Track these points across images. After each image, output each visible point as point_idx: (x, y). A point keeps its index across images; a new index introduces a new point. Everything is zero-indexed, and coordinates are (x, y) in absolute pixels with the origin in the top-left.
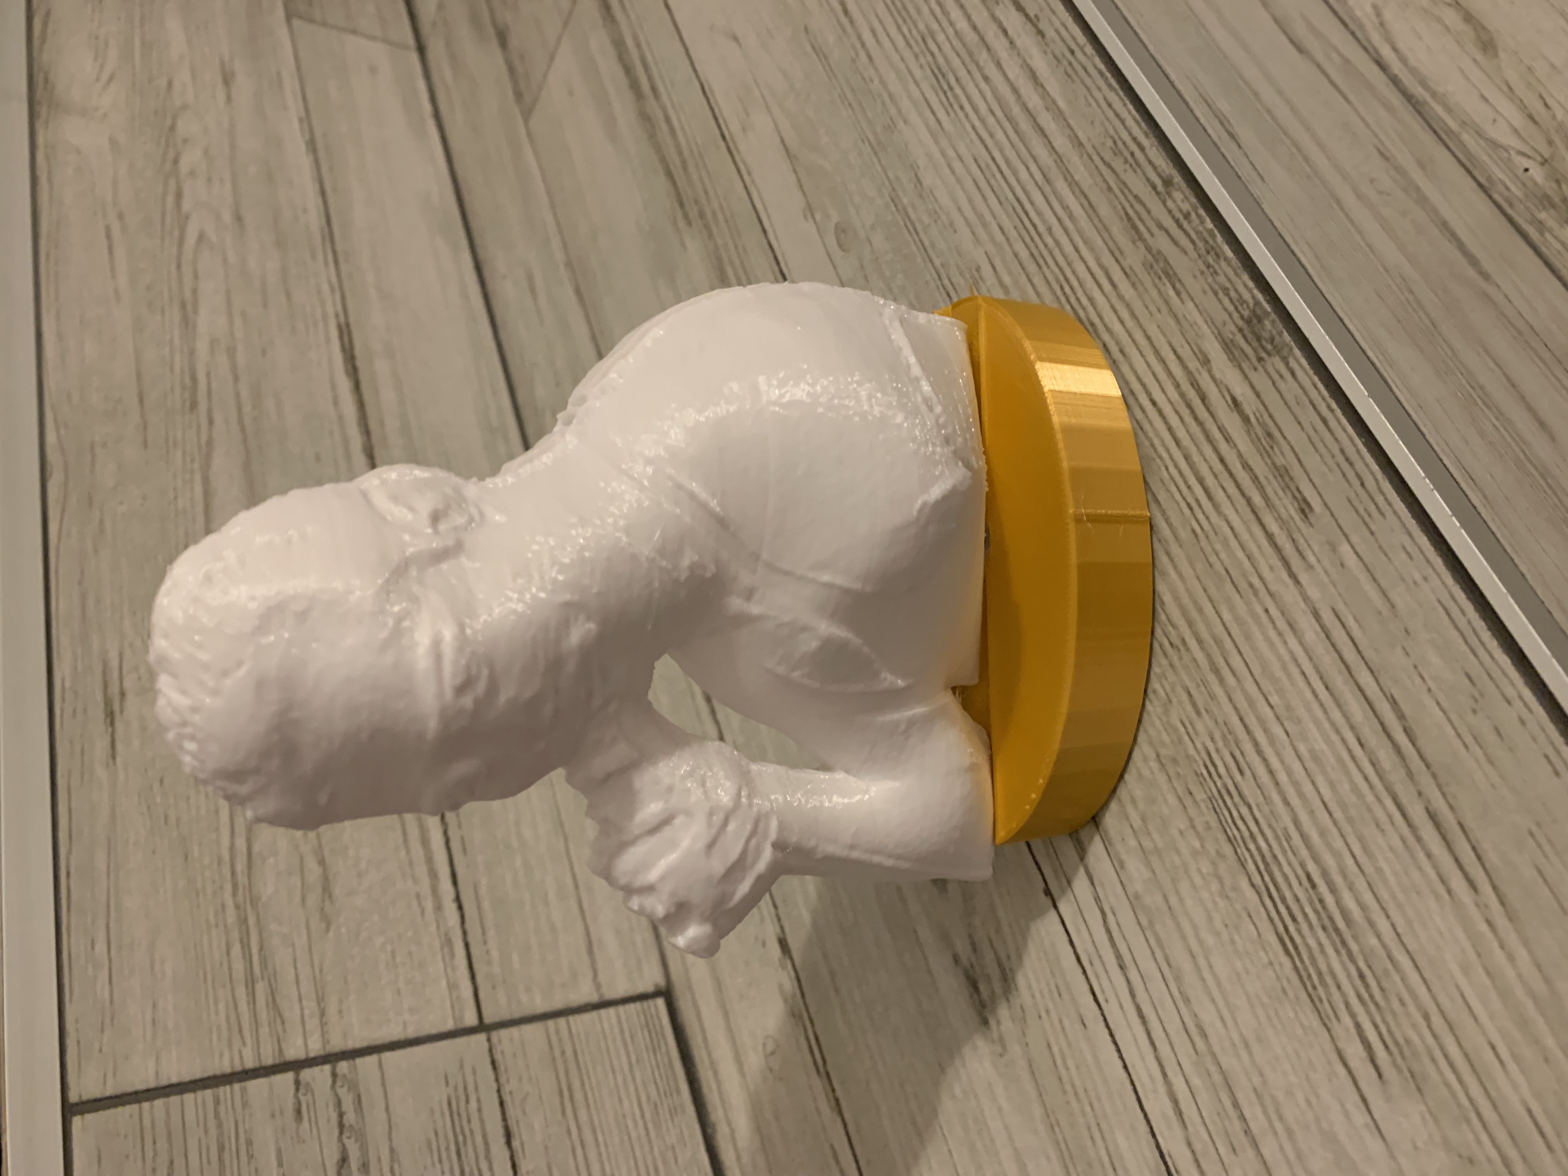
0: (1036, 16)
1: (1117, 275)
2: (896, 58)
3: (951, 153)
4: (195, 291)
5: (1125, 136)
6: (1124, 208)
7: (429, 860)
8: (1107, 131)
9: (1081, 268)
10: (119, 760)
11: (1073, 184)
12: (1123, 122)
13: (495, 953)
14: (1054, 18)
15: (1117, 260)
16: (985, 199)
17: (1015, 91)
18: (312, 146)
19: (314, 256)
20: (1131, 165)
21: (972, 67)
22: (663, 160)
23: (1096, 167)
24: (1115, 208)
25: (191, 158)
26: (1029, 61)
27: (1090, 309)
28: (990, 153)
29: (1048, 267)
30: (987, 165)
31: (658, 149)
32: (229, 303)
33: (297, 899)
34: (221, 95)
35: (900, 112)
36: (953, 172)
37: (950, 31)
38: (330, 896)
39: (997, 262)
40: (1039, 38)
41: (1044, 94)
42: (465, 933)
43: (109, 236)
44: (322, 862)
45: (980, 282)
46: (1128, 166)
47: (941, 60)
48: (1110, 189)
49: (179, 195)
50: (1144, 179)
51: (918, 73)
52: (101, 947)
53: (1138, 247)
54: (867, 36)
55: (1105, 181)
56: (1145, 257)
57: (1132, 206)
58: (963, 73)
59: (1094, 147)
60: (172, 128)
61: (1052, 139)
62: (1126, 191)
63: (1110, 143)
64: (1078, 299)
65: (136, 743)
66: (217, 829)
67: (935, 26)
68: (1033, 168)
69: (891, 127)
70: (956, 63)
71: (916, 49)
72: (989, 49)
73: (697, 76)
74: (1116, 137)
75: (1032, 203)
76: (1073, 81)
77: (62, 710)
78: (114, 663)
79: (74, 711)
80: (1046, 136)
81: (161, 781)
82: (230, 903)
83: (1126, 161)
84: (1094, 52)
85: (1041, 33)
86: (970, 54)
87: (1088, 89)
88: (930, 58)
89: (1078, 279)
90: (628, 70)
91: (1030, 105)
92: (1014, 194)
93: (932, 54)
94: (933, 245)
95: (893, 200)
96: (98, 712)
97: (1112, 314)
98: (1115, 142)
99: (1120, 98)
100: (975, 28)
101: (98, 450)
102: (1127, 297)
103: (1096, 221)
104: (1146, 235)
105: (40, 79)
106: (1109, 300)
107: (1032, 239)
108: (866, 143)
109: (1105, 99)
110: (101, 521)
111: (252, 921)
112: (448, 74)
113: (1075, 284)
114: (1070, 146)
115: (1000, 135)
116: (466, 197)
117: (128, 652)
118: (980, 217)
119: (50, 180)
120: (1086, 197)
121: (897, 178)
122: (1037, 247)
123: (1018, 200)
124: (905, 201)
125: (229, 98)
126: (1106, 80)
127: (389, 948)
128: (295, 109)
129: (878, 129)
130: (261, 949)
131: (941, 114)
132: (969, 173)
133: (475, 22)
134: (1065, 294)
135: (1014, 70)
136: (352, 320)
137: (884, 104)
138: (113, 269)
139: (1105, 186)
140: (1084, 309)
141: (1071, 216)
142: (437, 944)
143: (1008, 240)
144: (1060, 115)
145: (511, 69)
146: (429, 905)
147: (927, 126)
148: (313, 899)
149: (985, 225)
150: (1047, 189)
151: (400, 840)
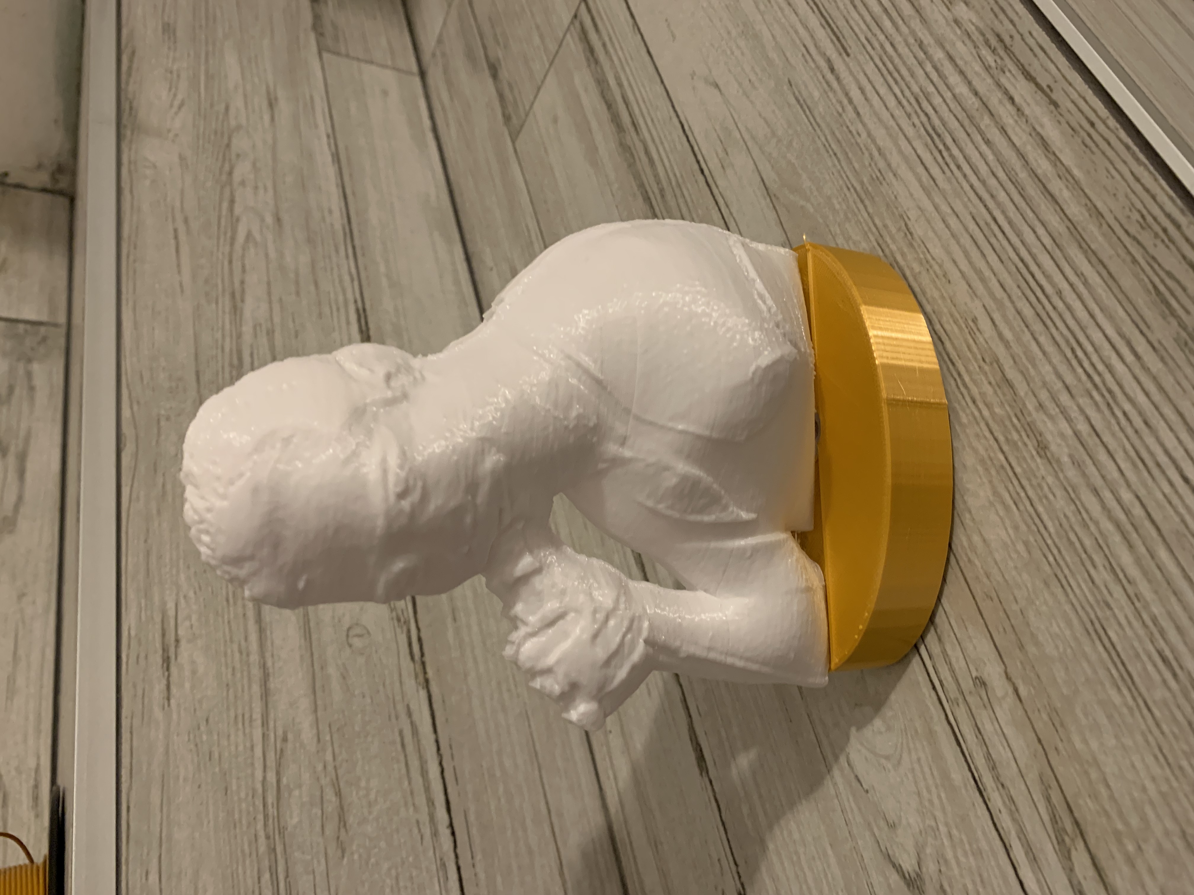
0: (1049, 86)
1: (1142, 347)
2: (886, 115)
3: (945, 208)
4: (242, 282)
5: (1157, 212)
6: (1151, 282)
7: (427, 789)
8: (1133, 204)
9: (1097, 336)
10: (172, 701)
11: (1089, 251)
12: (1154, 197)
13: (482, 876)
14: (1070, 90)
15: (1141, 332)
16: (984, 255)
17: (1022, 156)
18: (336, 158)
19: (337, 251)
20: (1163, 241)
21: (972, 130)
22: (641, 186)
23: (1119, 239)
24: (1140, 281)
25: (243, 170)
26: (1039, 129)
27: (1108, 377)
28: (990, 213)
29: (1057, 328)
30: (987, 224)
31: (637, 176)
32: (269, 294)
33: (318, 828)
34: (267, 118)
35: (889, 165)
36: (948, 227)
37: (948, 95)
38: (345, 825)
39: (997, 316)
40: (1052, 107)
41: (1055, 160)
42: (457, 857)
43: (176, 237)
44: (339, 794)
45: (977, 333)
46: (1158, 242)
47: (937, 122)
48: (1134, 261)
49: (232, 202)
50: (1180, 257)
51: (910, 132)
52: (153, 877)
53: (1169, 323)
54: (855, 93)
55: (1129, 253)
56: (1178, 333)
57: (1162, 281)
58: (961, 135)
59: (1116, 218)
60: (228, 146)
61: (1065, 207)
62: (1156, 266)
63: (1136, 216)
64: (1093, 365)
65: (187, 685)
66: (252, 764)
67: (931, 89)
68: (1041, 231)
69: (879, 179)
70: (954, 124)
71: (909, 108)
72: (992, 114)
73: (678, 116)
74: (1145, 212)
75: (1039, 266)
76: (1093, 152)
77: (128, 656)
78: (171, 613)
79: (138, 657)
80: (1057, 203)
81: (207, 720)
82: (262, 834)
83: (1156, 235)
84: (1118, 126)
85: (1056, 105)
86: (970, 118)
87: (1111, 163)
88: (924, 119)
89: (1093, 344)
90: (609, 106)
91: (1039, 172)
92: (1018, 255)
93: (926, 115)
94: (924, 293)
95: (879, 244)
96: (157, 659)
97: (1135, 384)
98: (1143, 216)
99: (1150, 172)
100: (976, 94)
101: (163, 423)
102: (1154, 370)
103: (1116, 291)
104: (1180, 312)
105: (126, 106)
106: (1130, 370)
107: (1038, 299)
108: (852, 190)
109: (1132, 173)
110: (164, 486)
111: (279, 849)
112: (445, 96)
113: (1089, 349)
114: (1087, 215)
115: (1002, 196)
116: (458, 200)
117: (182, 601)
118: (979, 273)
119: (131, 192)
120: (1105, 267)
121: (885, 226)
122: (1044, 308)
123: (1022, 260)
124: (893, 247)
125: (273, 119)
126: (1133, 154)
127: (393, 872)
128: (323, 128)
129: (865, 180)
130: (287, 877)
131: (935, 171)
132: (966, 230)
133: (470, 56)
134: (1076, 357)
135: (1020, 137)
136: (368, 307)
137: (872, 157)
138: (179, 265)
139: (1128, 259)
140: (1099, 374)
141: (1086, 283)
142: (434, 867)
143: (1009, 297)
144: (1075, 185)
145: (501, 96)
146: (427, 831)
147: (920, 181)
148: (330, 829)
149: (983, 280)
150: (1057, 254)
151: (404, 771)
